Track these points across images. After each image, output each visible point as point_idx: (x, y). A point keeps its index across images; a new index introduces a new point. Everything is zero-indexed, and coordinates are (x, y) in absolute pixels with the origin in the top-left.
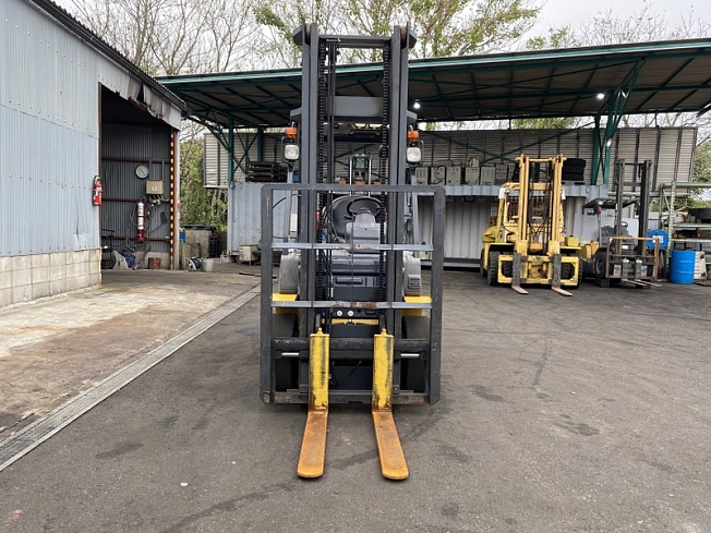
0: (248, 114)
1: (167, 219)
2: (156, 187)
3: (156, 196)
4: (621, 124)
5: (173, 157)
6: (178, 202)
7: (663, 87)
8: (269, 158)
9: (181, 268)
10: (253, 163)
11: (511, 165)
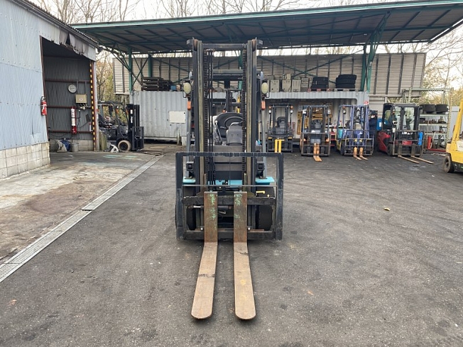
0: (142, 46)
1: (90, 119)
2: (82, 99)
3: (82, 104)
4: (376, 53)
5: (92, 79)
6: (97, 108)
7: (404, 28)
8: (156, 74)
9: (101, 149)
10: (146, 78)
11: (311, 78)
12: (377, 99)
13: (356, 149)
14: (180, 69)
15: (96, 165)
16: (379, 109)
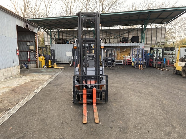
0: (55, 26)
1: (35, 56)
2: (32, 48)
3: (32, 50)
4: (147, 28)
5: (36, 40)
6: (38, 51)
7: (157, 18)
8: (61, 37)
9: (39, 67)
10: (57, 39)
11: (122, 38)
12: (147, 45)
13: (139, 65)
14: (70, 35)
15: (38, 74)
16: (149, 49)
